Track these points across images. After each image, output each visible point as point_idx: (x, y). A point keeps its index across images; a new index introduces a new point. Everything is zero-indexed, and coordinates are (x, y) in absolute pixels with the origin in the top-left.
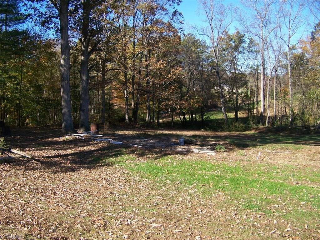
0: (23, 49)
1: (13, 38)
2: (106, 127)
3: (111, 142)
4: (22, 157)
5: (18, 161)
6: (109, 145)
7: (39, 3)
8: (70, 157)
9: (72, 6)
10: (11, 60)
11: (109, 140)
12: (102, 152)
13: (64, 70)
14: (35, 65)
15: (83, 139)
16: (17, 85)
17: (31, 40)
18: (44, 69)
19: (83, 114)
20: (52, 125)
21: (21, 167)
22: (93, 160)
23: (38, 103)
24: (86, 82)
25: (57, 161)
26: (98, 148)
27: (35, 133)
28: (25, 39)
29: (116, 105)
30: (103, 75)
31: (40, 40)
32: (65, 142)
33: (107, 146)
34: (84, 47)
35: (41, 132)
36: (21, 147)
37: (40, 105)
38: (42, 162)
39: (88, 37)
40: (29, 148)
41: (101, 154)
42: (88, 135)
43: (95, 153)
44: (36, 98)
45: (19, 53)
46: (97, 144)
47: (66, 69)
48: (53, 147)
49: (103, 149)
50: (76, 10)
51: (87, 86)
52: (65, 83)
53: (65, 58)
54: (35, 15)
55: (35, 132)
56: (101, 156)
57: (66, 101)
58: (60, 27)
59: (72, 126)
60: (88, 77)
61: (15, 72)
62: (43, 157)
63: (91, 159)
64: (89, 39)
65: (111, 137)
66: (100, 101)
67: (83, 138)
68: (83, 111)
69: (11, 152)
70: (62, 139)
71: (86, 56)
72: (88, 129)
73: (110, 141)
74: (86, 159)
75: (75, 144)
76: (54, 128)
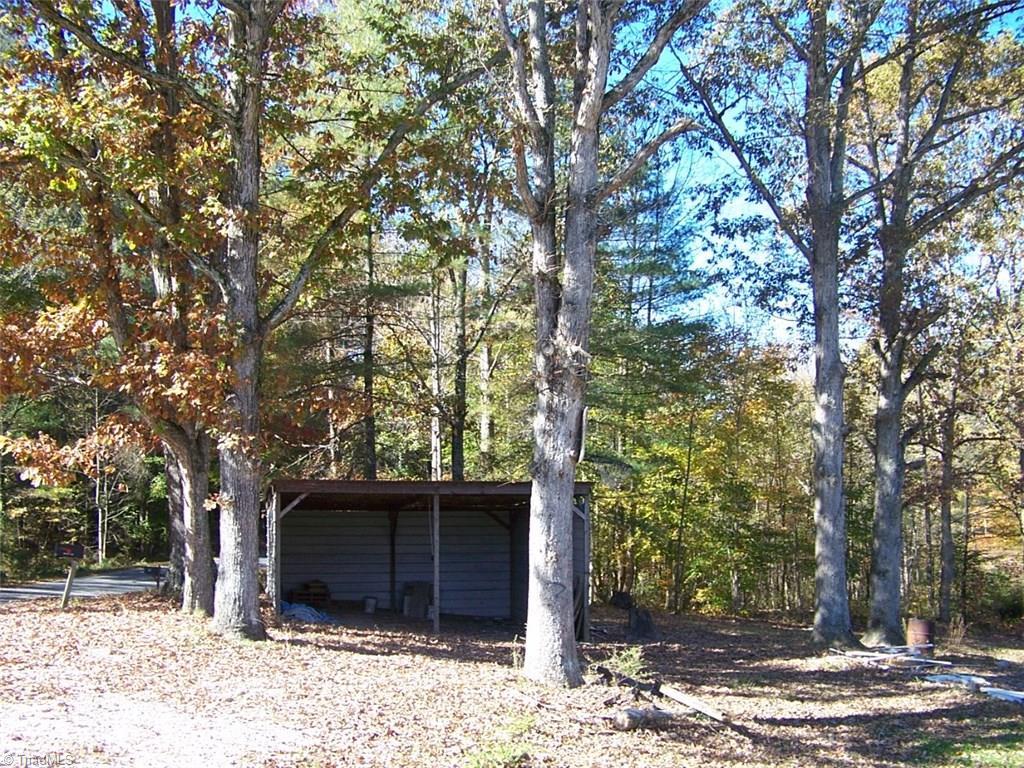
0: (695, 375)
1: (668, 344)
2: (958, 633)
3: (982, 689)
4: (694, 715)
5: (682, 727)
6: (976, 698)
7: (748, 237)
8: (845, 728)
9: (848, 241)
10: (661, 409)
11: (974, 679)
12: (955, 724)
13: (827, 441)
14: (730, 424)
15: (886, 671)
16: (673, 484)
17: (719, 348)
18: (757, 435)
19: (880, 584)
20: (776, 613)
21: (692, 748)
22: (924, 748)
23: (736, 542)
24: (893, 482)
25: (800, 738)
26: (939, 707)
27: (725, 637)
28: (702, 345)
29: (989, 559)
30: (947, 456)
31: (746, 345)
32: (823, 676)
33: (972, 702)
34: (888, 366)
35: (744, 635)
36: (688, 681)
37: (740, 547)
38: (756, 739)
39: (900, 334)
40: (712, 684)
41: (952, 730)
42: (902, 658)
43: (930, 725)
44: (729, 527)
45: (683, 386)
46: (933, 690)
47: (831, 438)
48: (786, 688)
49: (956, 712)
50: (861, 252)
51: (897, 492)
52: (828, 483)
53: (830, 403)
54: (737, 274)
55: (723, 632)
56: (951, 736)
57: (827, 540)
58: (811, 309)
59: (848, 622)
60: (901, 465)
61: (670, 444)
62: (756, 719)
63: (916, 744)
64: (904, 341)
65: (982, 671)
66: (933, 543)
67: (885, 667)
68: (882, 574)
69: (661, 695)
70: (812, 664)
71: (895, 395)
72: (896, 638)
73: (978, 686)
74: (899, 742)
75: (858, 685)
76: (782, 625)
